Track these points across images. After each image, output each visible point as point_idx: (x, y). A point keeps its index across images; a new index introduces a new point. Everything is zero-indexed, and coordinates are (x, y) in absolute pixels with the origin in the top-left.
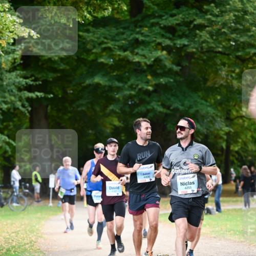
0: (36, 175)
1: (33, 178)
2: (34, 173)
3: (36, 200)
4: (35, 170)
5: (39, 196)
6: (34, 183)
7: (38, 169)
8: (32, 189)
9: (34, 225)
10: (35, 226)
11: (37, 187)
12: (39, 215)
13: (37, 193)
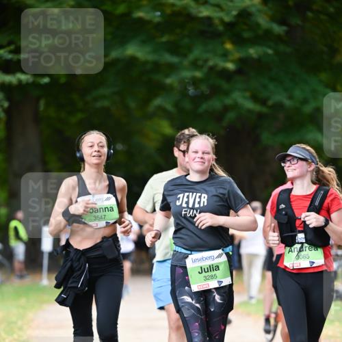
0: (16, 229)
1: (12, 233)
2: (14, 224)
3: (18, 273)
4: (14, 218)
5: (22, 266)
6: (13, 243)
7: (20, 215)
8: (9, 254)
9: (14, 319)
10: (15, 323)
11: (20, 249)
12: (23, 301)
13: (19, 262)
